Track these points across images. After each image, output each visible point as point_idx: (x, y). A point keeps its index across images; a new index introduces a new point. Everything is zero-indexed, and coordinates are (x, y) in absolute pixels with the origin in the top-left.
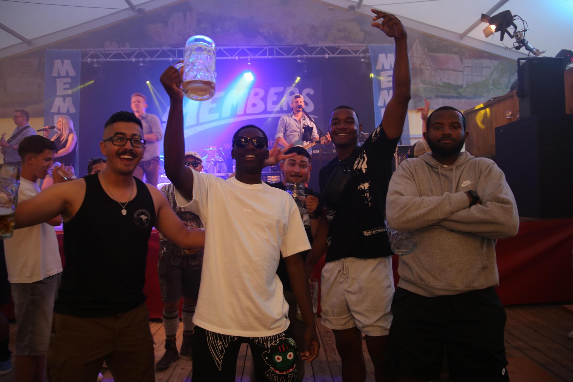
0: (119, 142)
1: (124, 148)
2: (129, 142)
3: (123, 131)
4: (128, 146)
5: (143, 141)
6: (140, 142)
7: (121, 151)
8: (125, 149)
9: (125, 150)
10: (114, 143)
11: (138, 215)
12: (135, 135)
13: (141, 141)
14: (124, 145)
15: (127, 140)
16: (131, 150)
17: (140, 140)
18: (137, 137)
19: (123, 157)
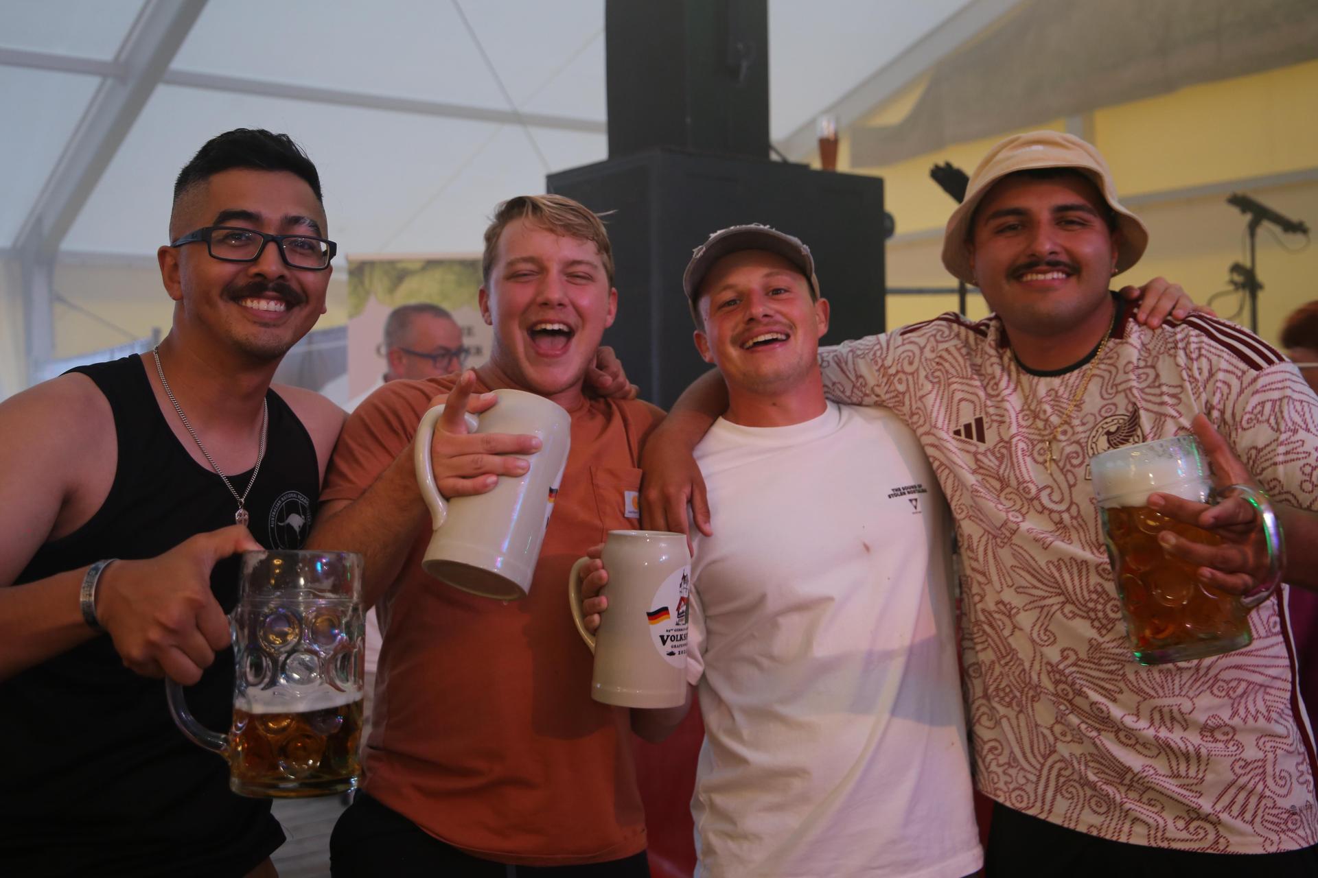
0: (234, 246)
1: (254, 270)
2: (272, 250)
3: (250, 206)
4: (271, 264)
5: (324, 247)
6: (314, 249)
7: (241, 282)
8: (258, 275)
9: (258, 279)
10: (213, 253)
11: (282, 517)
12: (296, 220)
13: (319, 246)
14: (255, 261)
15: (269, 239)
16: (282, 277)
17: (314, 241)
18: (303, 230)
19: (252, 304)
